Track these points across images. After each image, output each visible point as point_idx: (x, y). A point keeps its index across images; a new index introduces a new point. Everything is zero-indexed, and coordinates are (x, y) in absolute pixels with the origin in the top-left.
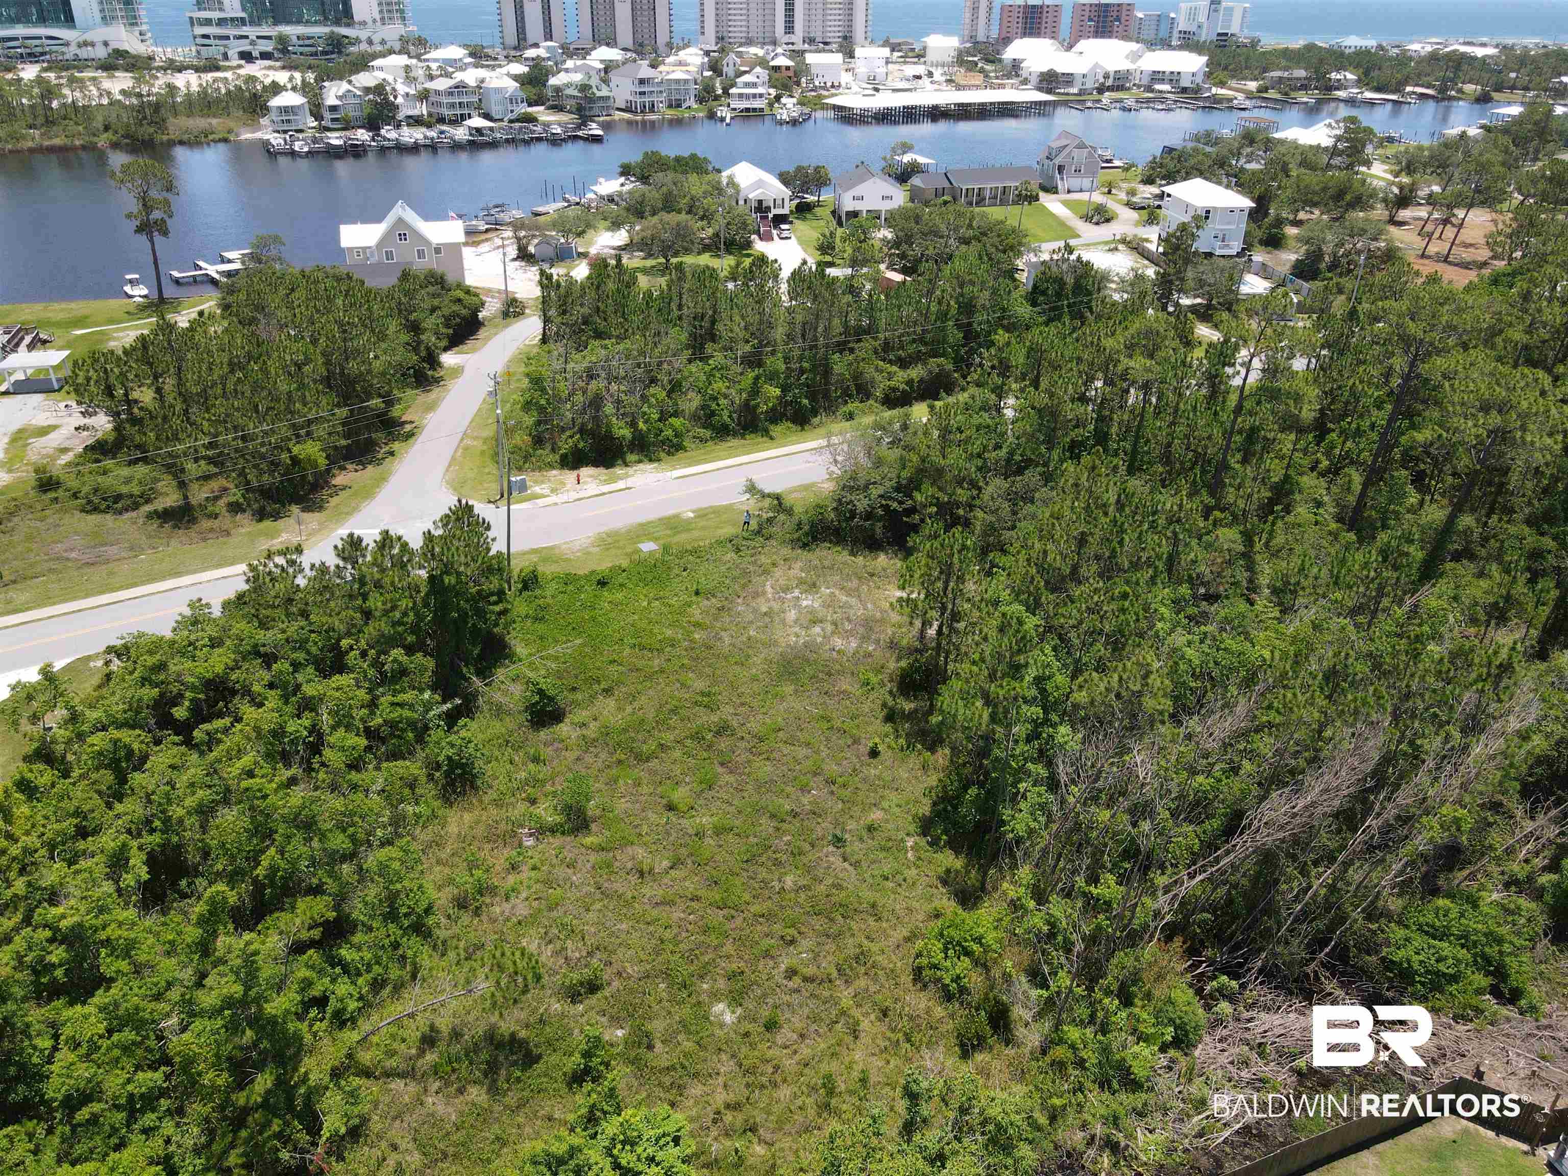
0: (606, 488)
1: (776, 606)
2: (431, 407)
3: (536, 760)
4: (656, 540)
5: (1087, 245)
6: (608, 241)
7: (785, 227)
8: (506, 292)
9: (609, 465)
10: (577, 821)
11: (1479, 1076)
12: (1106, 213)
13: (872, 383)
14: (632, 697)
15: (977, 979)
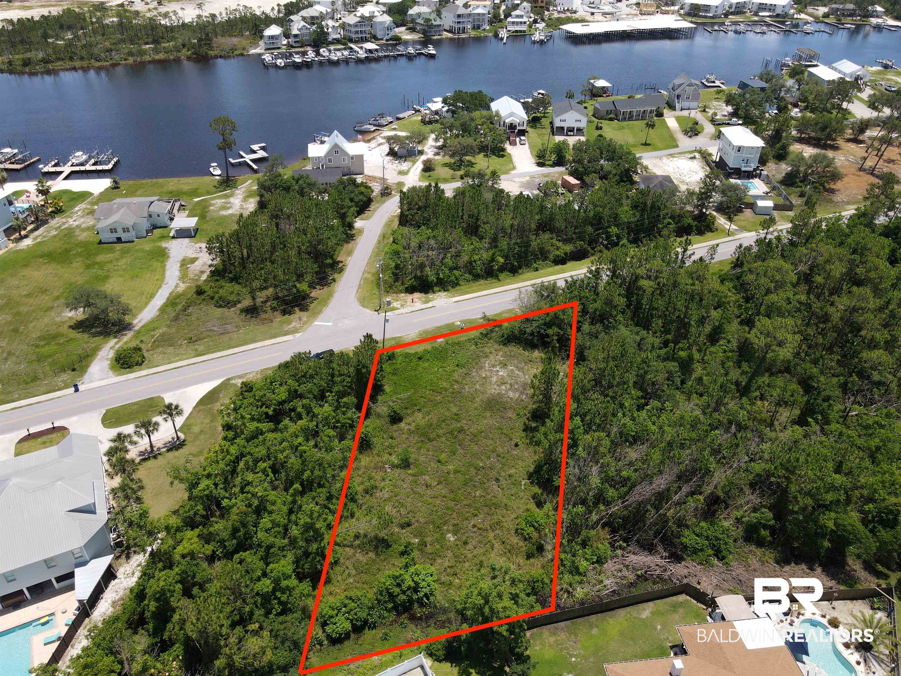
0: (424, 306)
1: (488, 374)
2: (350, 253)
3: (392, 438)
4: (443, 336)
5: (680, 153)
6: (434, 144)
7: (523, 138)
8: (383, 179)
9: (426, 292)
10: (405, 464)
11: (699, 583)
12: (696, 130)
13: (549, 252)
14: (428, 413)
15: (535, 535)
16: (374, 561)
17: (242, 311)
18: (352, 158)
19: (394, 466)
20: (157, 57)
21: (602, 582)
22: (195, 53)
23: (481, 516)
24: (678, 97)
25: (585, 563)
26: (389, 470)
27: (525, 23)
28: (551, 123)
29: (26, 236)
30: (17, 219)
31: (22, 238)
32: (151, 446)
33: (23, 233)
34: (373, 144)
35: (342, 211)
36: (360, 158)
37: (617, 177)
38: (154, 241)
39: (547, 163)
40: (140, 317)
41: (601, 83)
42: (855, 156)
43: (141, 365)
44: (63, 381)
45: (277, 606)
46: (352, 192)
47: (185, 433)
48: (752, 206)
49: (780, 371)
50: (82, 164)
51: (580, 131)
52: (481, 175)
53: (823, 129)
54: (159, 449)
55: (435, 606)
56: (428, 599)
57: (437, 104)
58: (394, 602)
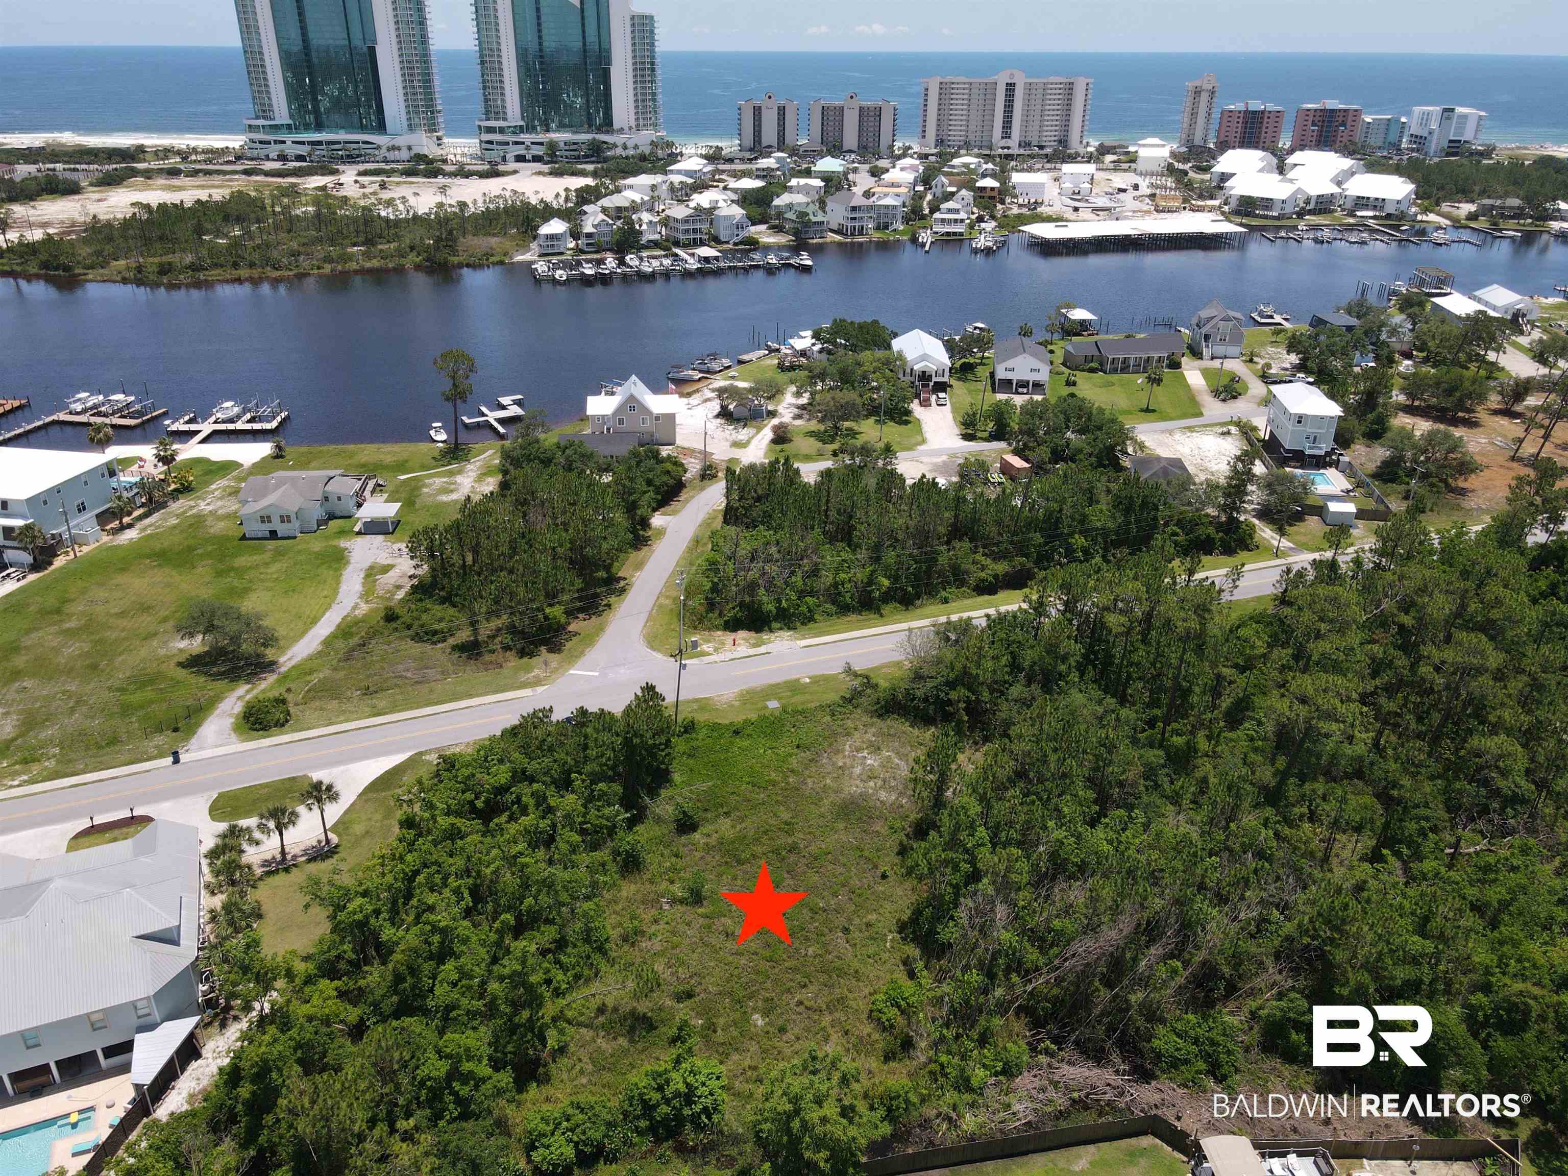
0: (752, 651)
1: (848, 761)
2: (639, 566)
3: (676, 856)
4: (779, 699)
5: (1205, 426)
6: (793, 401)
7: (942, 395)
8: (705, 454)
9: (758, 630)
10: (696, 898)
11: (1179, 1118)
12: (1234, 390)
13: (967, 572)
14: (742, 819)
15: (901, 1021)
16: (625, 1052)
17: (455, 648)
18: (657, 418)
19: (674, 901)
20: (368, 265)
21: (1009, 1106)
22: (427, 260)
23: (812, 988)
24: (1207, 337)
25: (980, 1073)
26: (666, 907)
27: (962, 221)
28: (992, 375)
29: (130, 526)
30: (120, 498)
31: (123, 528)
32: (283, 852)
33: (126, 520)
34: (695, 399)
35: (632, 498)
36: (671, 418)
37: (1093, 459)
38: (327, 538)
39: (979, 434)
40: (289, 654)
41: (1079, 314)
42: (1505, 437)
43: (283, 725)
44: (156, 747)
45: (452, 1106)
46: (651, 470)
47: (339, 835)
48: (1320, 511)
49: (1347, 776)
50: (231, 421)
51: (1038, 386)
52: (865, 451)
53: (1449, 392)
54: (295, 857)
55: (721, 1132)
56: (709, 1117)
57: (804, 341)
58: (651, 1119)
